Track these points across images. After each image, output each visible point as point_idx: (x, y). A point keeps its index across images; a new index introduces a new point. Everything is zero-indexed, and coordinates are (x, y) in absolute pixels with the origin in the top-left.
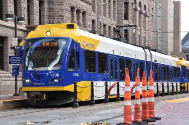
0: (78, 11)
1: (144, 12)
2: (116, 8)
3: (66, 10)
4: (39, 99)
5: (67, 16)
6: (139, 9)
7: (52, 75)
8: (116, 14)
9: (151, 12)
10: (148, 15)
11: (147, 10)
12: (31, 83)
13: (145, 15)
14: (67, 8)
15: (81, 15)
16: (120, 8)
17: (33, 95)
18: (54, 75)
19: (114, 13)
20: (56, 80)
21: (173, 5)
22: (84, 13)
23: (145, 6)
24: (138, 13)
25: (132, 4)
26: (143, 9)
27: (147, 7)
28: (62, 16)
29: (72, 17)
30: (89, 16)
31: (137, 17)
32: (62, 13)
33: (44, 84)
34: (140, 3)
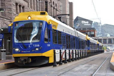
0: (20, 6)
1: (56, 8)
2: (40, 5)
3: (13, 5)
4: (27, 62)
5: (13, 8)
6: (53, 6)
7: (35, 46)
8: (41, 8)
9: (59, 8)
10: (58, 9)
11: (57, 7)
12: (19, 51)
13: (57, 10)
14: (13, 3)
15: (22, 8)
16: (43, 5)
17: (23, 60)
18: (36, 46)
19: (39, 8)
20: (37, 49)
21: (69, 4)
22: (23, 7)
23: (56, 4)
24: (52, 8)
25: (50, 2)
26: (55, 6)
27: (57, 5)
28: (10, 9)
29: (17, 9)
30: (26, 9)
31: (52, 11)
32: (10, 7)
33: (29, 51)
34: (53, 2)
